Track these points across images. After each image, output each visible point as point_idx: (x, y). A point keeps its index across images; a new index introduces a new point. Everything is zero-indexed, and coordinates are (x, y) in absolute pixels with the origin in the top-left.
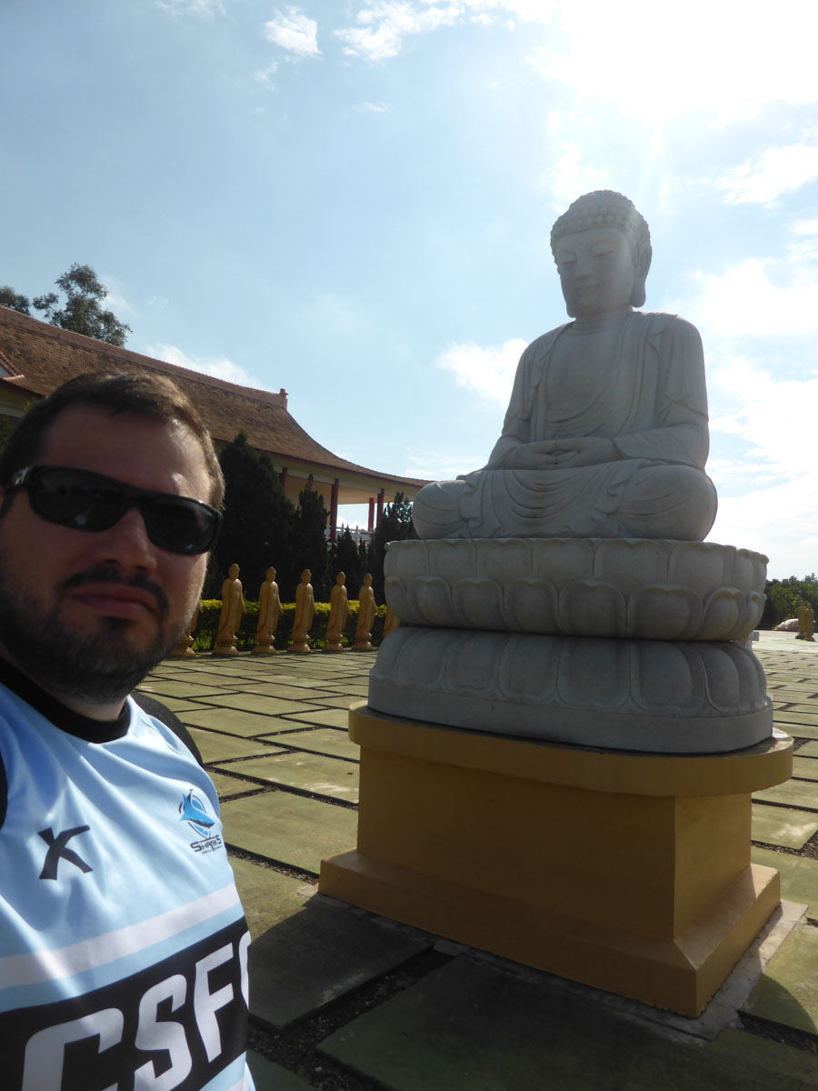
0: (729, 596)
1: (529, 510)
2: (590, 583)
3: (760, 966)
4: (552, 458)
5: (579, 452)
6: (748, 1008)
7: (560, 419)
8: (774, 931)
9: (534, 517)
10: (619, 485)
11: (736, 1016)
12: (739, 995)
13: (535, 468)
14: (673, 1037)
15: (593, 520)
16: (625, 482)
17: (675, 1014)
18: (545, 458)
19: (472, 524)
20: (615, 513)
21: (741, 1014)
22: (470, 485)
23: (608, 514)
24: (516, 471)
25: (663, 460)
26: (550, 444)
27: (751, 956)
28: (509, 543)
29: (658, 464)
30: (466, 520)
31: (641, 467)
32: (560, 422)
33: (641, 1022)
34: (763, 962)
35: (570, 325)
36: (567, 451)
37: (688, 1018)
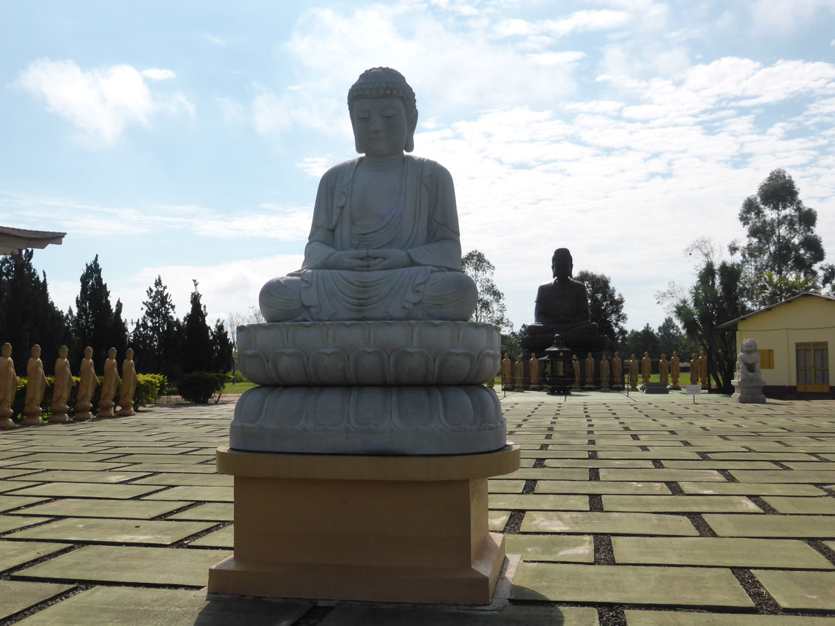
0: (489, 355)
1: (357, 301)
2: (410, 350)
3: (509, 582)
4: (365, 263)
5: (384, 259)
6: (512, 597)
7: (363, 232)
8: (509, 567)
9: (361, 305)
10: (419, 284)
11: (507, 601)
12: (504, 594)
13: (352, 269)
14: (483, 613)
15: (405, 308)
16: (425, 283)
17: (477, 605)
18: (360, 262)
19: (313, 310)
20: (419, 303)
21: (509, 600)
22: (306, 282)
23: (415, 304)
24: (340, 271)
25: (446, 268)
26: (363, 252)
27: (502, 579)
28: (351, 325)
29: (443, 271)
30: (308, 308)
31: (432, 272)
32: (363, 234)
33: (462, 611)
34: (511, 580)
35: (361, 160)
36: (375, 258)
37: (485, 605)
